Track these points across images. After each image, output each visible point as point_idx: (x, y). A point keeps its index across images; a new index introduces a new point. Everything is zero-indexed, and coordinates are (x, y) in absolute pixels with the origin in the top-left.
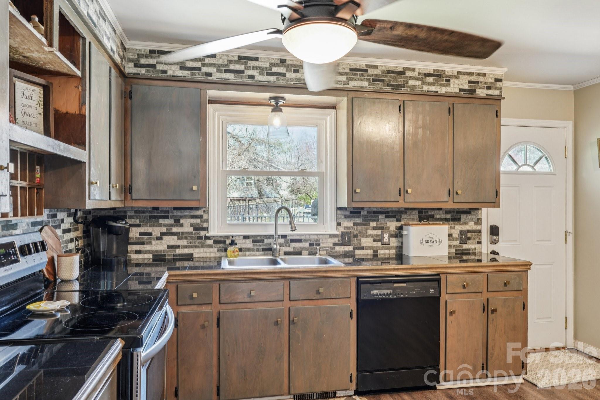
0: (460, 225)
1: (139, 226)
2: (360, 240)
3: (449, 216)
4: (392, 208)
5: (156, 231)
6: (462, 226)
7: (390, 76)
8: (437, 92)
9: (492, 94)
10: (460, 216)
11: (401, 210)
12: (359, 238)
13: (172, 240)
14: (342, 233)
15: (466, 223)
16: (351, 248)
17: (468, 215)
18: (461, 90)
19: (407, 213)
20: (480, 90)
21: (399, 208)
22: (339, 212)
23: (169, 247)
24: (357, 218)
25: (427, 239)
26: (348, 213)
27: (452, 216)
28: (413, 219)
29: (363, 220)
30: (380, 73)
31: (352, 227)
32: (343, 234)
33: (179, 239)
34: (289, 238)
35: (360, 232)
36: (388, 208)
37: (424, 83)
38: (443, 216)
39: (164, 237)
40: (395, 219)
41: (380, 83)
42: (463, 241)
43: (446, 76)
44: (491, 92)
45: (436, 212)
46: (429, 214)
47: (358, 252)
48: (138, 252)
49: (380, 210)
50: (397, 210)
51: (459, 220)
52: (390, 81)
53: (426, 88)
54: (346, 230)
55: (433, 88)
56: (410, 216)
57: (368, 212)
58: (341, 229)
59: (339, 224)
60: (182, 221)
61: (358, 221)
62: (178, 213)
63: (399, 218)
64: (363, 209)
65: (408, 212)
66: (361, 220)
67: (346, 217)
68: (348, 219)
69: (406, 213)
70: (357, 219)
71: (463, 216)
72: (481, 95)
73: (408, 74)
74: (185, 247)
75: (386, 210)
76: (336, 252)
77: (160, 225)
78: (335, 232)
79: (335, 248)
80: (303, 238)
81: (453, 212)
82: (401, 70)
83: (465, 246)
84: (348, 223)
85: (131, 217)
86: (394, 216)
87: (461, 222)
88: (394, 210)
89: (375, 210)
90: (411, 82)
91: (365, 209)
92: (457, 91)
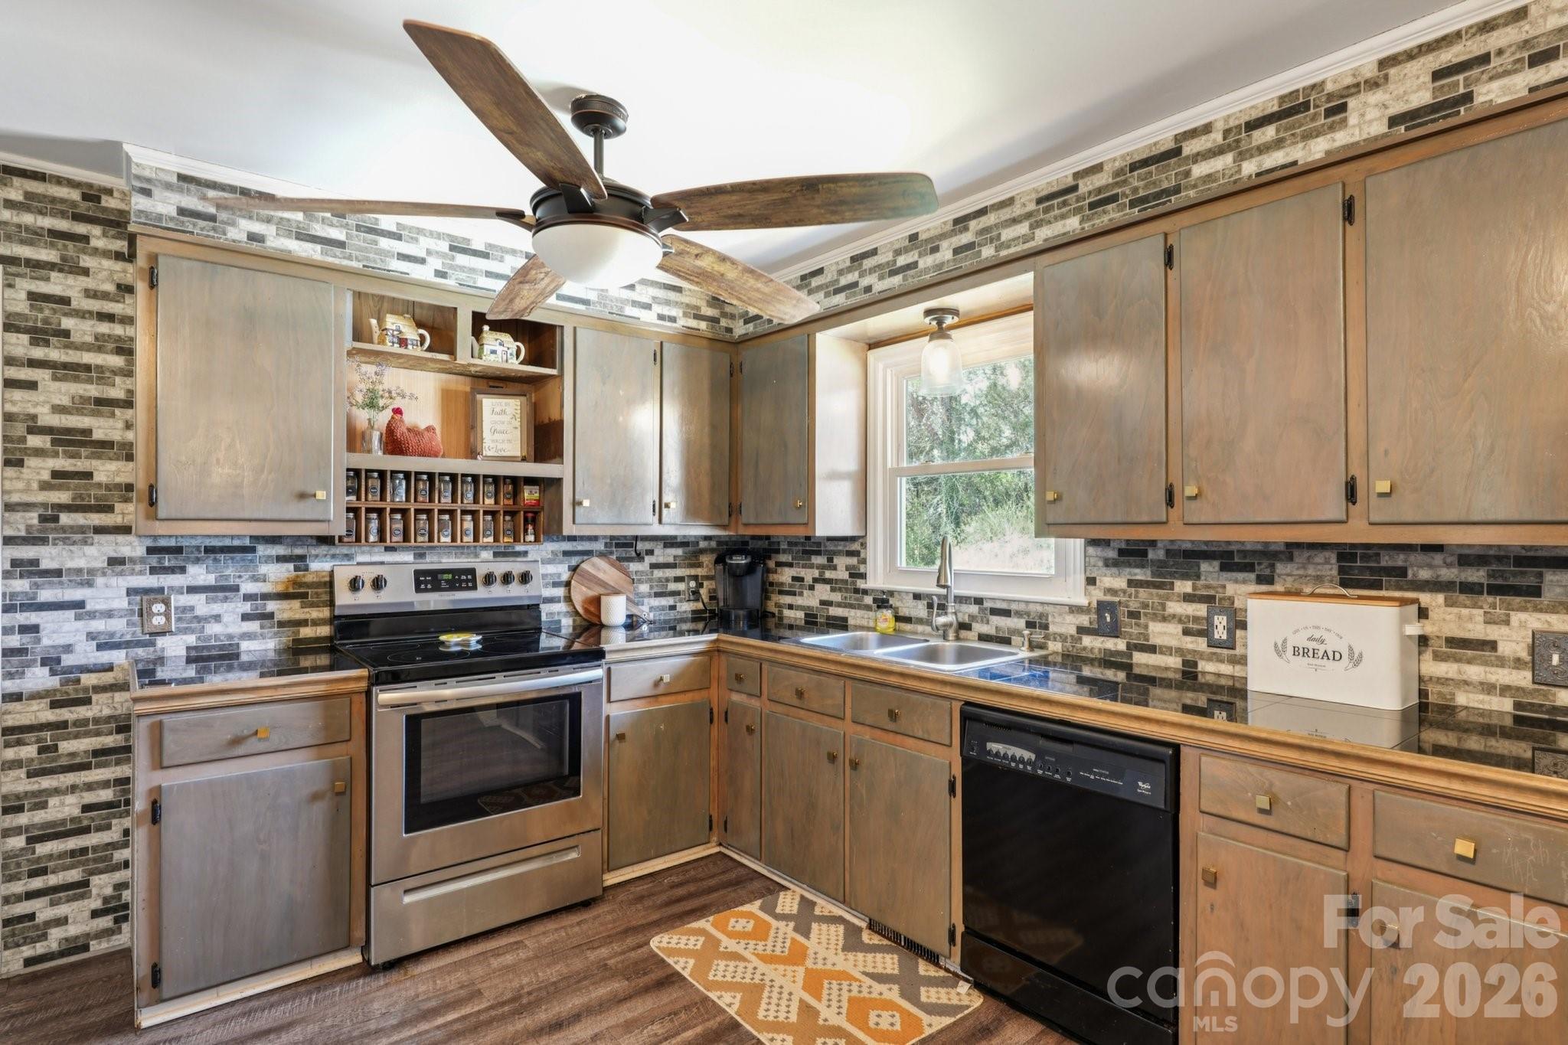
0: (1539, 610)
1: (790, 565)
2: (1146, 627)
4: (1243, 543)
5: (809, 575)
6: (1552, 618)
7: (1135, 180)
8: (1295, 163)
10: (1540, 576)
11: (1272, 548)
12: (1143, 620)
13: (823, 592)
14: (1099, 603)
16: (1121, 645)
18: (1394, 121)
19: (1297, 560)
20: (1495, 85)
21: (1266, 544)
22: (1091, 550)
23: (823, 603)
24: (1137, 567)
25: (1302, 641)
26: (1112, 554)
27: (1491, 575)
28: (1319, 579)
29: (1153, 574)
30: (1110, 181)
31: (1124, 592)
32: (1102, 606)
33: (833, 590)
34: (987, 604)
35: (1145, 606)
36: (1229, 543)
37: (1241, 157)
38: (1448, 574)
39: (818, 586)
40: (1253, 576)
41: (1110, 207)
42: (1556, 677)
43: (1330, 97)
45: (1416, 558)
46: (1383, 564)
47: (1139, 658)
48: (791, 607)
49: (1205, 548)
50: (1259, 547)
51: (1532, 592)
52: (1135, 190)
53: (1249, 168)
54: (1109, 598)
55: (1275, 159)
56: (1304, 568)
57: (1168, 552)
58: (1097, 594)
59: (1091, 581)
60: (836, 561)
61: (1140, 574)
62: (831, 547)
63: (1267, 572)
64: (1153, 543)
65: (1300, 556)
66: (1149, 572)
67: (1108, 563)
68: (1114, 570)
69: (1291, 559)
70: (1137, 571)
71: (1557, 578)
72: (1501, 101)
73: (1190, 148)
74: (839, 605)
75: (1225, 548)
76: (1085, 649)
77: (812, 566)
78: (1082, 600)
79: (1081, 639)
80: (1014, 607)
81: (1502, 559)
82: (1171, 145)
84: (1114, 581)
85: (784, 551)
86: (1248, 568)
87: (1545, 600)
88: (1249, 547)
89: (1189, 546)
90: (1199, 170)
91: (1159, 545)
92: (1379, 128)
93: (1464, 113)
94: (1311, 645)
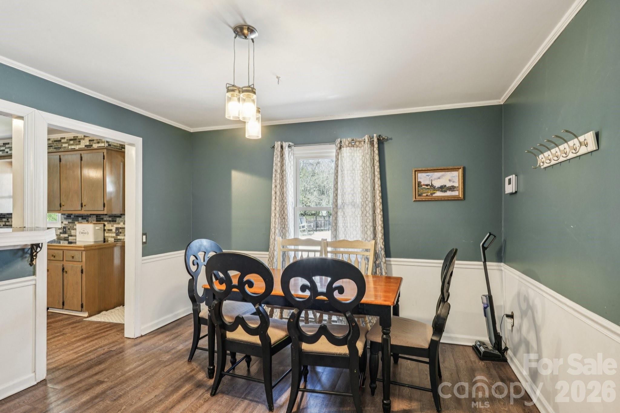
0: (116, 224)
2: (71, 231)
3: (110, 219)
4: (84, 214)
6: (117, 225)
7: (55, 144)
8: (75, 149)
9: (100, 146)
10: (116, 219)
11: (88, 215)
12: (70, 230)
14: (63, 227)
15: (119, 223)
16: (66, 235)
17: (120, 218)
18: (86, 146)
19: (91, 217)
20: (95, 145)
21: (87, 214)
22: (62, 215)
24: (69, 219)
25: (82, 231)
26: (65, 217)
27: (112, 219)
28: (94, 220)
29: (72, 220)
30: (51, 143)
31: (67, 224)
32: (64, 228)
35: (71, 227)
36: (83, 214)
37: (69, 145)
38: (108, 219)
40: (86, 220)
41: (52, 148)
42: (117, 234)
43: (79, 139)
44: (100, 145)
45: (104, 216)
46: (101, 217)
47: (70, 238)
49: (79, 215)
50: (87, 215)
51: (115, 221)
52: (55, 146)
53: (70, 147)
54: (65, 226)
55: (73, 147)
56: (92, 219)
57: (74, 216)
58: (63, 225)
59: (62, 222)
61: (70, 221)
63: (87, 219)
64: (72, 214)
65: (92, 216)
66: (71, 220)
67: (65, 219)
68: (66, 220)
69: (90, 217)
70: (70, 220)
71: (118, 219)
72: (95, 147)
73: (63, 141)
75: (82, 215)
76: (61, 237)
78: (60, 227)
79: (60, 235)
81: (113, 216)
82: (59, 139)
83: (119, 237)
84: (66, 222)
86: (85, 219)
87: (117, 222)
88: (85, 215)
89: (77, 215)
90: (64, 145)
91: (73, 215)
92: (84, 147)
93: (92, 148)
94: (83, 232)
